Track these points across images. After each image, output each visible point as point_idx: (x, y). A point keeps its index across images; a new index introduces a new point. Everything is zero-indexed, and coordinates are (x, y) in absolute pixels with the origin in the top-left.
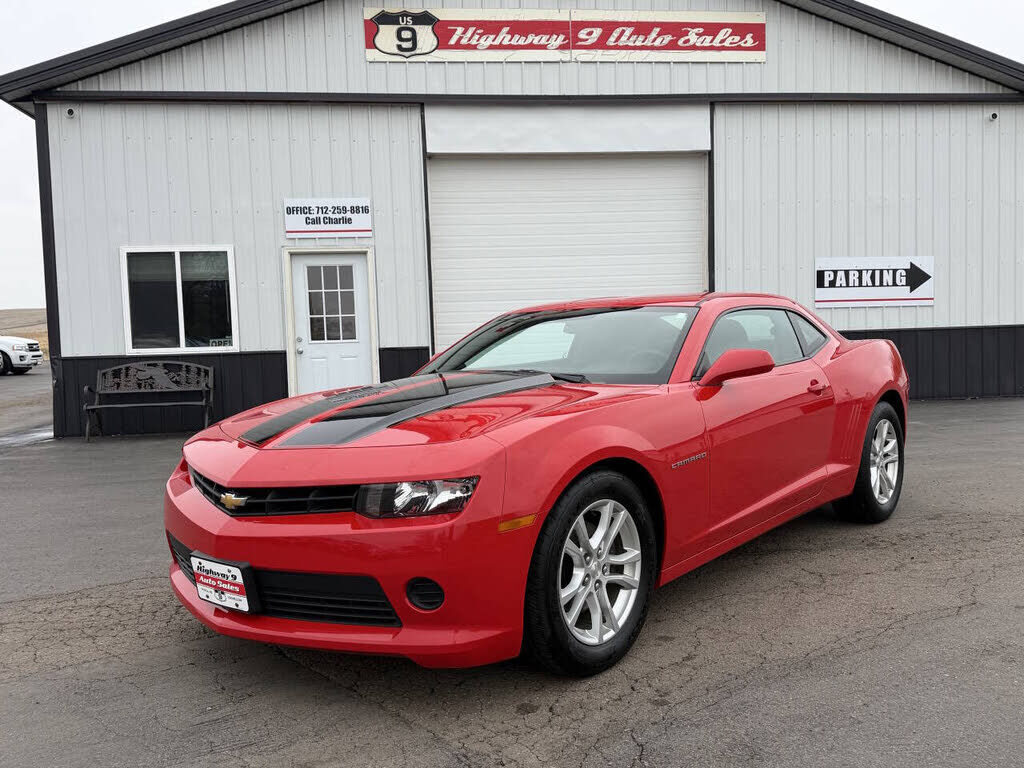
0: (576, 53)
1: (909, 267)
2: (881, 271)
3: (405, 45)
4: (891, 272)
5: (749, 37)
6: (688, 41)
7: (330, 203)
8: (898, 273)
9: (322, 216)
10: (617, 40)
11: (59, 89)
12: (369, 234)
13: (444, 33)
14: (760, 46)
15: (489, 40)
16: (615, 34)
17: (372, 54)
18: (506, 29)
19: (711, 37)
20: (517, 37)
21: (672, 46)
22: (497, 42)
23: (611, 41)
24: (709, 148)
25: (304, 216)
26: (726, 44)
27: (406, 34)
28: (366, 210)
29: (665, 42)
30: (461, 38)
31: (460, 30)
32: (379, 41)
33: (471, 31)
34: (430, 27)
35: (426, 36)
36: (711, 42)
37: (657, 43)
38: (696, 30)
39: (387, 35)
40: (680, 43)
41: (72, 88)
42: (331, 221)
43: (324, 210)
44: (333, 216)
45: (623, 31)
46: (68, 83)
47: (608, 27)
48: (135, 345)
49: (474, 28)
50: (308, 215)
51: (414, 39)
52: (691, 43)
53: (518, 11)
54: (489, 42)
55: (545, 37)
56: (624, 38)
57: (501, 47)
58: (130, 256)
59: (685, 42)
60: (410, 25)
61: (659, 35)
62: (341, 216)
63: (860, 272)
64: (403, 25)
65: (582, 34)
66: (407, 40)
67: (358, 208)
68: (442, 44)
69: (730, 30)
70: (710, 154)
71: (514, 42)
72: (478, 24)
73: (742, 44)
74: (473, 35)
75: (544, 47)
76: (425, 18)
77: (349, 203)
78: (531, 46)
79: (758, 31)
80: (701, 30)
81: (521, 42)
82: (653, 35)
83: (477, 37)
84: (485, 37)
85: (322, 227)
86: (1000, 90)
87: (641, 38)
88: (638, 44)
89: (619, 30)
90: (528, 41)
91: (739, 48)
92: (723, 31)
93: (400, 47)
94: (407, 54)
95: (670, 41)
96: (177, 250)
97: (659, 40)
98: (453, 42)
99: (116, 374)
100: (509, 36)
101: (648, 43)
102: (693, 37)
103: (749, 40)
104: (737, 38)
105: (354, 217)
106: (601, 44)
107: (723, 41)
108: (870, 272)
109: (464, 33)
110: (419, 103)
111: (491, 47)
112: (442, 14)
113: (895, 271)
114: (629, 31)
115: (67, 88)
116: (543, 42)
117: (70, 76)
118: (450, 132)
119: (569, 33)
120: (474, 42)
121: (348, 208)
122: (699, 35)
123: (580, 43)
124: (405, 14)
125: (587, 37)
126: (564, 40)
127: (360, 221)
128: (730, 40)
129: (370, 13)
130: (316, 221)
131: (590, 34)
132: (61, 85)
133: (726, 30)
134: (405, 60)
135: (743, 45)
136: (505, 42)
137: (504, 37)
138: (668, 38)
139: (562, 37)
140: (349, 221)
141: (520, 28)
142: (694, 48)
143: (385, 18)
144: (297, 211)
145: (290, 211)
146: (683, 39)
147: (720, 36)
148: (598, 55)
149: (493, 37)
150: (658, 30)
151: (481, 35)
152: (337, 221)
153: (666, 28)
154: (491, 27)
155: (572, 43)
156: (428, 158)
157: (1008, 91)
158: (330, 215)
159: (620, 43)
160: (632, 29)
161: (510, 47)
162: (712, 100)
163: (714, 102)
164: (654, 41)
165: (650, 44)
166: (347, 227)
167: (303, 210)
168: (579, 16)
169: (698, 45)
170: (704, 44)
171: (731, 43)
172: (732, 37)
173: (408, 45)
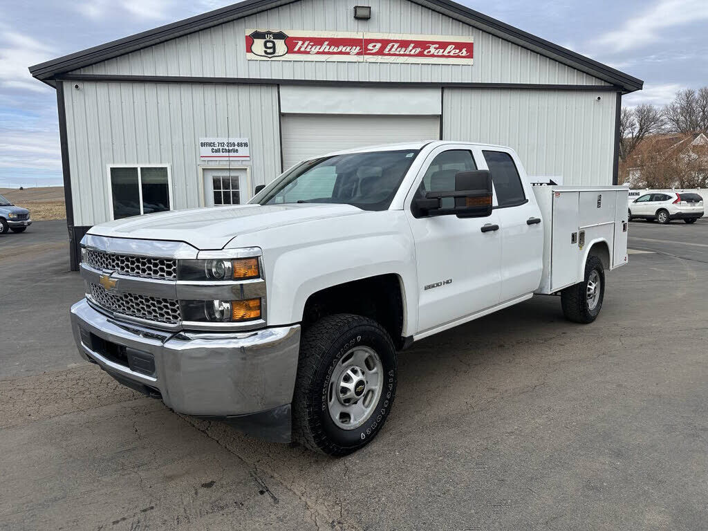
0: (366, 57)
1: (549, 182)
3: (269, 51)
4: (539, 185)
5: (464, 50)
6: (430, 51)
7: (226, 140)
9: (221, 148)
10: (389, 50)
11: (70, 73)
12: (248, 159)
13: (291, 44)
14: (470, 56)
15: (317, 49)
16: (389, 47)
17: (250, 56)
18: (326, 43)
19: (443, 50)
20: (333, 47)
21: (421, 55)
22: (321, 50)
23: (386, 51)
24: (441, 113)
25: (211, 148)
26: (451, 54)
27: (269, 45)
28: (246, 145)
29: (417, 52)
30: (300, 48)
31: (300, 43)
32: (254, 48)
34: (283, 41)
35: (281, 46)
36: (443, 52)
37: (412, 53)
38: (434, 46)
39: (258, 45)
40: (425, 53)
41: (78, 72)
42: (226, 151)
43: (222, 144)
44: (227, 148)
45: (393, 45)
46: (75, 70)
47: (385, 43)
49: (308, 42)
50: (213, 147)
51: (274, 47)
52: (431, 53)
53: (334, 33)
54: (317, 50)
55: (349, 48)
56: (393, 50)
57: (324, 53)
58: (113, 170)
60: (272, 39)
61: (413, 48)
62: (231, 148)
64: (268, 39)
65: (370, 47)
66: (270, 48)
67: (241, 144)
68: (290, 50)
69: (454, 46)
70: (441, 117)
71: (331, 50)
72: (311, 39)
74: (307, 46)
75: (348, 53)
76: (280, 36)
77: (236, 141)
78: (341, 53)
79: (469, 47)
80: (437, 46)
81: (335, 50)
82: (410, 48)
83: (310, 47)
84: (314, 47)
85: (221, 154)
86: (603, 83)
87: (403, 49)
88: (402, 53)
89: (391, 44)
90: (339, 50)
91: (458, 57)
92: (450, 47)
93: (266, 52)
94: (269, 56)
95: (420, 52)
96: (139, 166)
97: (414, 51)
98: (296, 49)
100: (328, 47)
101: (407, 52)
102: (432, 50)
103: (464, 52)
104: (458, 51)
105: (239, 148)
106: (380, 52)
107: (449, 52)
109: (303, 44)
110: (277, 84)
111: (318, 53)
112: (290, 33)
113: (541, 184)
114: (396, 45)
115: (74, 73)
116: (348, 50)
117: (76, 66)
118: (294, 101)
119: (362, 46)
120: (308, 50)
121: (236, 144)
122: (436, 48)
123: (368, 52)
124: (269, 33)
125: (373, 48)
126: (360, 50)
127: (243, 151)
128: (453, 52)
129: (249, 32)
130: (217, 151)
131: (375, 46)
132: (72, 71)
134: (269, 59)
135: (461, 55)
136: (326, 50)
137: (325, 47)
138: (418, 50)
139: (358, 48)
140: (237, 151)
141: (334, 42)
142: (433, 56)
143: (258, 35)
144: (207, 145)
145: (203, 145)
146: (427, 51)
147: (448, 49)
148: (379, 59)
149: (319, 47)
150: (412, 45)
151: (312, 46)
152: (229, 151)
153: (418, 44)
154: (318, 42)
155: (364, 51)
156: (282, 115)
157: (607, 84)
158: (226, 147)
159: (391, 52)
160: (398, 44)
161: (329, 53)
162: (443, 86)
163: (444, 87)
164: (411, 51)
165: (408, 53)
166: (235, 154)
167: (209, 144)
168: (368, 36)
169: (435, 54)
170: (439, 54)
171: (454, 54)
172: (454, 50)
173: (271, 51)
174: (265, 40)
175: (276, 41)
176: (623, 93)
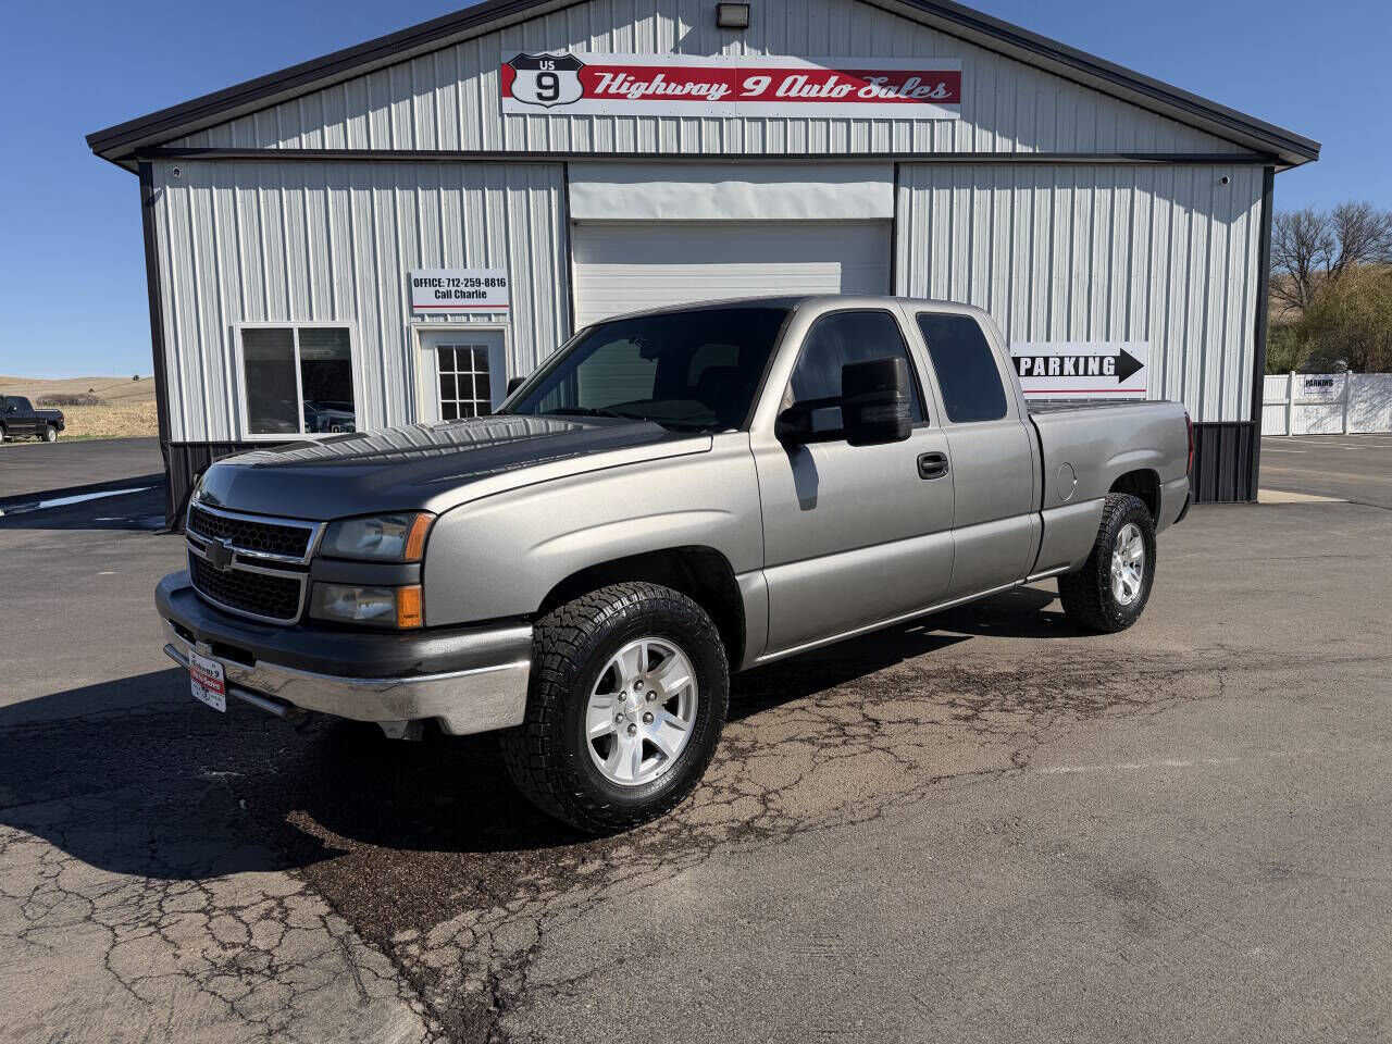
0: (740, 105)
1: (1118, 354)
2: (1086, 358)
3: (546, 93)
4: (1097, 360)
5: (941, 87)
6: (869, 92)
7: (462, 274)
8: (1106, 361)
9: (453, 289)
10: (788, 91)
11: (164, 146)
12: (506, 310)
13: (589, 79)
14: (954, 98)
15: (641, 89)
16: (786, 84)
17: (509, 105)
18: (660, 77)
19: (896, 88)
20: (673, 85)
21: (852, 97)
22: (650, 91)
23: (780, 93)
24: (892, 216)
25: (433, 289)
26: (914, 95)
27: (547, 81)
28: (502, 283)
29: (843, 94)
30: (609, 86)
31: (608, 77)
32: (515, 88)
33: (622, 76)
34: (575, 73)
35: (569, 81)
36: (897, 93)
37: (834, 94)
38: (880, 80)
39: (525, 81)
40: (861, 94)
41: (179, 144)
42: (463, 295)
43: (455, 282)
44: (466, 290)
45: (795, 81)
46: (175, 139)
47: (778, 76)
48: (254, 429)
49: (625, 75)
50: (438, 288)
51: (556, 86)
52: (873, 95)
53: (675, 56)
54: (642, 91)
55: (706, 86)
56: (796, 89)
57: (654, 96)
58: (247, 333)
59: (866, 93)
60: (552, 70)
61: (836, 84)
62: (475, 289)
63: (1062, 359)
64: (544, 70)
65: (748, 84)
66: (548, 87)
67: (493, 280)
68: (588, 93)
69: (919, 80)
70: (893, 222)
71: (669, 92)
72: (629, 70)
73: (932, 95)
74: (622, 83)
75: (703, 98)
76: (568, 63)
77: (483, 275)
78: (689, 97)
79: (952, 80)
80: (886, 79)
81: (678, 91)
82: (830, 84)
84: (636, 85)
85: (453, 301)
86: (1234, 150)
87: (817, 87)
88: (813, 94)
89: (789, 80)
90: (686, 91)
91: (929, 100)
92: (911, 81)
93: (540, 96)
94: (547, 103)
95: (850, 92)
96: (296, 323)
97: (837, 90)
100: (664, 85)
101: (824, 94)
102: (875, 88)
103: (941, 91)
104: (927, 89)
105: (488, 290)
106: (769, 95)
107: (909, 93)
108: (1073, 359)
109: (613, 80)
110: (562, 162)
111: (644, 97)
112: (589, 59)
113: (1102, 358)
114: (802, 79)
115: (173, 145)
116: (702, 92)
117: (177, 131)
118: (596, 199)
119: (733, 82)
120: (623, 91)
121: (483, 281)
122: (883, 85)
123: (745, 94)
124: (547, 58)
125: (754, 87)
126: (727, 90)
127: (496, 295)
128: (918, 91)
129: (508, 56)
130: (447, 295)
131: (757, 83)
132: (168, 142)
133: (914, 79)
134: (546, 110)
135: (934, 97)
136: (660, 91)
137: (658, 85)
138: (847, 88)
139: (725, 86)
140: (484, 295)
141: (676, 75)
142: (876, 99)
143: (524, 62)
144: (426, 283)
145: (418, 283)
146: (864, 90)
147: (908, 86)
148: (766, 109)
149: (646, 85)
150: (834, 79)
151: (632, 83)
152: (470, 295)
153: (846, 75)
154: (644, 74)
155: (736, 94)
156: (571, 224)
157: (1243, 151)
158: (462, 288)
159: (793, 94)
160: (806, 77)
161: (665, 97)
162: (897, 160)
163: (899, 167)
164: (832, 89)
166: (481, 301)
167: (432, 282)
168: (744, 64)
169: (881, 96)
170: (888, 96)
171: (919, 95)
172: (920, 88)
173: (550, 93)
174: (539, 72)
175: (559, 73)
176: (1277, 168)
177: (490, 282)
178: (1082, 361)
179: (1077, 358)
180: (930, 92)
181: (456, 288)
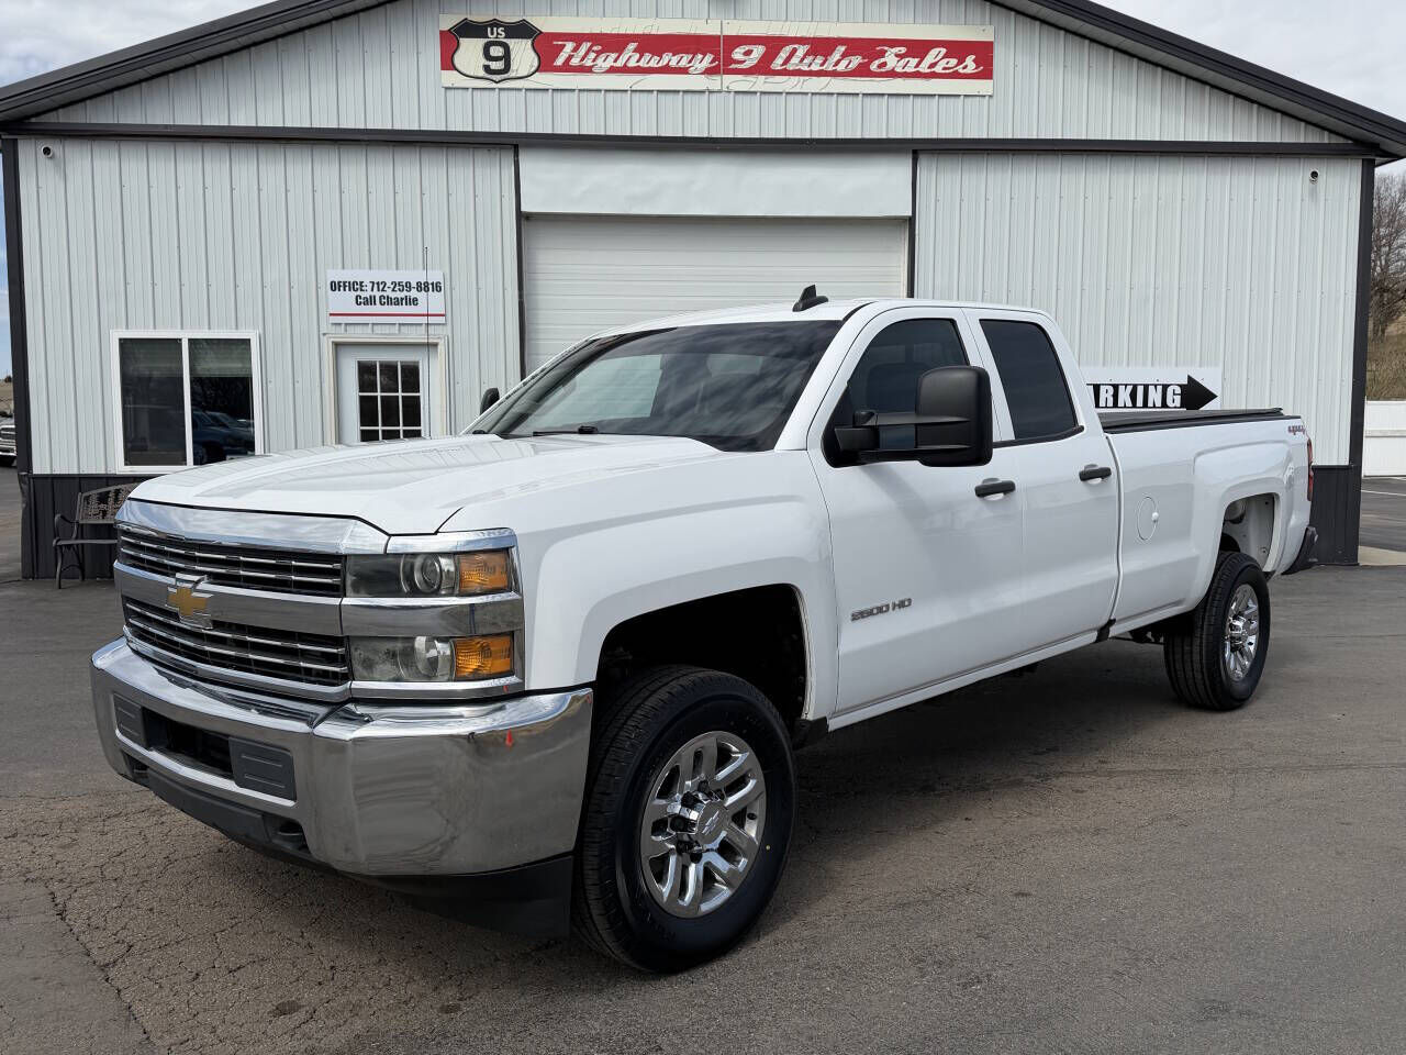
0: (728, 79)
1: (1185, 382)
2: (1146, 387)
3: (495, 65)
4: (1160, 388)
5: (970, 60)
6: (884, 64)
7: (390, 276)
8: (1170, 390)
9: (378, 294)
10: (785, 63)
11: (33, 120)
12: (441, 320)
13: (548, 50)
14: (986, 72)
15: (608, 61)
16: (783, 55)
17: (450, 78)
18: (632, 46)
19: (917, 60)
20: (647, 56)
21: (862, 72)
22: (620, 64)
23: (777, 64)
24: (910, 214)
25: (354, 294)
26: (938, 69)
27: (496, 51)
28: (437, 287)
29: (852, 66)
30: (570, 57)
31: (569, 46)
32: (459, 59)
33: (585, 47)
34: (530, 42)
35: (523, 54)
36: (917, 66)
37: (841, 67)
38: (896, 50)
39: (470, 53)
40: (874, 67)
41: (51, 118)
42: (390, 301)
43: (381, 286)
44: (393, 295)
45: (795, 50)
46: (56, 109)
47: (774, 44)
48: (129, 461)
49: (589, 44)
50: (359, 293)
51: (507, 57)
52: (889, 67)
53: (650, 21)
54: (610, 62)
55: (686, 58)
56: (795, 60)
57: (625, 70)
58: (124, 343)
59: (880, 66)
60: (502, 39)
61: (844, 56)
62: (403, 295)
63: (1116, 387)
64: (492, 38)
65: (738, 54)
66: (498, 59)
67: (426, 284)
68: (545, 64)
69: (944, 51)
70: (910, 222)
71: (642, 64)
72: (595, 38)
73: (960, 69)
74: (587, 53)
75: (684, 71)
76: (522, 30)
77: (416, 276)
78: (667, 70)
79: (983, 54)
80: (903, 50)
81: (653, 64)
82: (836, 56)
83: (593, 55)
84: (603, 56)
85: (377, 309)
86: (1326, 139)
87: (819, 60)
88: (815, 67)
89: (788, 49)
90: (664, 62)
91: (956, 75)
92: (934, 52)
93: (487, 69)
94: (495, 77)
95: (860, 65)
96: (185, 336)
97: (844, 63)
98: (559, 62)
99: (103, 499)
100: (638, 55)
101: (829, 67)
102: (891, 60)
103: (970, 64)
104: (953, 62)
105: (421, 296)
106: (763, 68)
107: (932, 65)
108: (1130, 388)
109: (575, 50)
110: (511, 145)
111: (612, 70)
112: (546, 24)
113: (1165, 387)
114: (802, 50)
115: (44, 119)
116: (683, 63)
117: (47, 103)
118: (552, 184)
119: (720, 52)
120: (588, 63)
121: (413, 284)
122: (900, 56)
123: (733, 66)
124: (495, 24)
125: (746, 58)
126: (711, 62)
127: (433, 302)
128: (943, 64)
129: (449, 22)
130: (370, 301)
131: (748, 53)
132: (38, 115)
133: (938, 50)
134: (494, 85)
135: (961, 71)
136: (632, 64)
137: (630, 56)
138: (856, 61)
139: (709, 57)
140: (415, 301)
141: (652, 44)
142: (892, 74)
143: (469, 29)
144: (345, 286)
145: (335, 286)
146: (877, 62)
147: (930, 59)
148: (760, 82)
149: (614, 56)
150: (842, 49)
151: (598, 53)
152: (398, 302)
153: (854, 46)
154: (612, 43)
155: (723, 66)
156: (523, 218)
157: (1336, 140)
158: (388, 292)
159: (790, 67)
160: (807, 47)
161: (638, 70)
162: (916, 147)
163: (917, 150)
164: (836, 64)
165: (831, 69)
166: (412, 309)
167: (352, 286)
168: (733, 28)
169: (898, 70)
170: (907, 70)
171: (945, 69)
172: (946, 60)
173: (498, 65)
174: (486, 40)
175: (512, 43)
176: (1378, 160)
177: (423, 287)
178: (1140, 390)
179: (1135, 387)
180: (958, 65)
181: (381, 293)
